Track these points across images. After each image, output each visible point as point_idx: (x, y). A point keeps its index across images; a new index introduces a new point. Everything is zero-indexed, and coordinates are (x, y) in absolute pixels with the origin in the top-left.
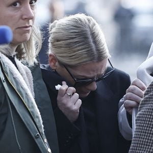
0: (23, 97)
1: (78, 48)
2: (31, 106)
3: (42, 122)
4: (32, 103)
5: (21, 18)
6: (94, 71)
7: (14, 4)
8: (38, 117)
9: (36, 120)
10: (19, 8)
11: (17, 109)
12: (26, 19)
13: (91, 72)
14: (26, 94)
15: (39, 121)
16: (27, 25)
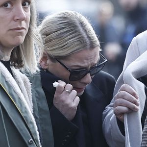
0: (15, 101)
1: (69, 37)
2: (24, 111)
3: (36, 128)
4: (26, 108)
5: (13, 19)
6: (87, 59)
7: (5, 5)
8: (32, 123)
9: (30, 126)
10: (10, 9)
11: (9, 114)
12: (17, 20)
13: (85, 61)
14: (19, 98)
15: (34, 127)
16: (19, 27)
